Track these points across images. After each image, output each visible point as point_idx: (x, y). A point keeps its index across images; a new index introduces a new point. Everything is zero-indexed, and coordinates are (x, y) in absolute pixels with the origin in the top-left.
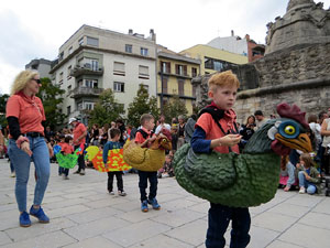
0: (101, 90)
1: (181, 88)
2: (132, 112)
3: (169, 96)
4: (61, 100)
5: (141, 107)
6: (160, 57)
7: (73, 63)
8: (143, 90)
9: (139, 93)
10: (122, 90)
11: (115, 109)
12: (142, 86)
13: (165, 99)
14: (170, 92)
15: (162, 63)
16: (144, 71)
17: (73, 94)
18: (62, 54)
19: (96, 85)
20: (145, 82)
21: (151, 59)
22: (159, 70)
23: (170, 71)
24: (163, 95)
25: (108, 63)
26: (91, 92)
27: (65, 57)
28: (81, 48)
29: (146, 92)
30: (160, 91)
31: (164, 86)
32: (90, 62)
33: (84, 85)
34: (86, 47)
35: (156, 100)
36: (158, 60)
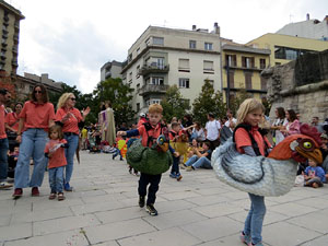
0: (168, 86)
1: (248, 81)
2: (198, 107)
3: (235, 90)
4: (131, 97)
5: (207, 103)
6: (225, 50)
7: (141, 63)
8: (208, 85)
9: (204, 88)
10: (188, 86)
11: (181, 105)
12: (207, 81)
13: (232, 93)
14: (236, 86)
15: (227, 57)
16: (208, 66)
17: (141, 92)
18: (131, 56)
19: (162, 82)
20: (210, 77)
21: (216, 53)
22: (224, 64)
23: (235, 64)
24: (230, 90)
25: (173, 60)
26: (157, 89)
27: (133, 58)
28: (148, 48)
29: (212, 87)
30: (226, 86)
31: (230, 80)
32: (156, 60)
33: (151, 83)
34: (153, 47)
35: (221, 95)
36: (223, 54)
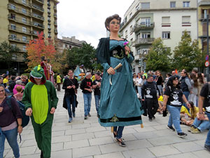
0: (153, 39)
2: (177, 54)
5: (185, 50)
6: (201, 6)
7: (133, 23)
8: (186, 36)
9: (183, 38)
10: (169, 37)
11: (164, 52)
12: (185, 32)
15: (203, 11)
16: (186, 20)
17: (134, 44)
18: (126, 19)
19: (149, 36)
20: (188, 29)
21: (192, 9)
22: (200, 17)
24: (204, 38)
25: (157, 19)
26: (146, 41)
27: (128, 20)
28: (138, 12)
29: (189, 36)
30: (201, 34)
32: (144, 20)
33: (141, 37)
34: (142, 11)
35: (198, 43)
36: (199, 9)
